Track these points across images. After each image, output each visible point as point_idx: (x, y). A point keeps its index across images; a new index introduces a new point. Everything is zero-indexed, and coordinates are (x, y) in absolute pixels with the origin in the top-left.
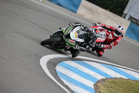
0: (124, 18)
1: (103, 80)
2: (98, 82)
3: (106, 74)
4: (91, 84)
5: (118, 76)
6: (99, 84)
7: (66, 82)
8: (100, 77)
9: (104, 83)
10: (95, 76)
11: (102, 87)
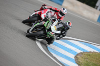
0: (97, 9)
1: (81, 53)
2: (78, 54)
3: (83, 49)
4: (72, 56)
5: (92, 50)
6: (78, 56)
7: (54, 55)
8: (79, 51)
9: (82, 56)
10: (76, 51)
11: (80, 58)
